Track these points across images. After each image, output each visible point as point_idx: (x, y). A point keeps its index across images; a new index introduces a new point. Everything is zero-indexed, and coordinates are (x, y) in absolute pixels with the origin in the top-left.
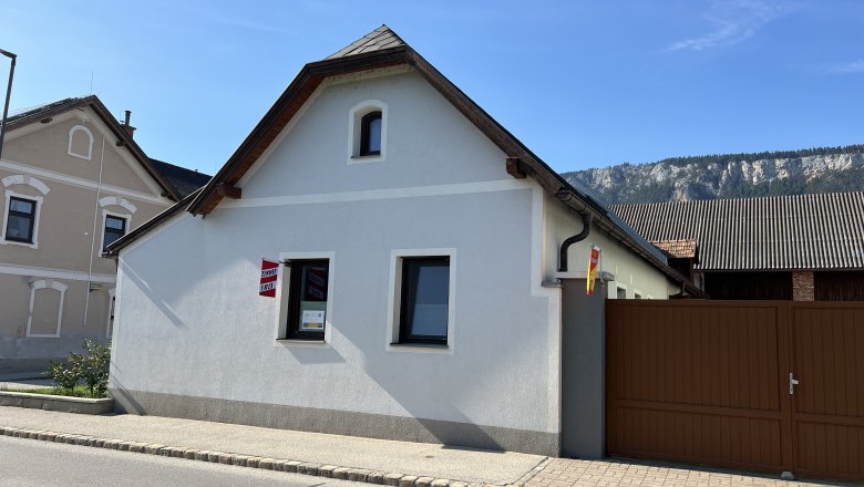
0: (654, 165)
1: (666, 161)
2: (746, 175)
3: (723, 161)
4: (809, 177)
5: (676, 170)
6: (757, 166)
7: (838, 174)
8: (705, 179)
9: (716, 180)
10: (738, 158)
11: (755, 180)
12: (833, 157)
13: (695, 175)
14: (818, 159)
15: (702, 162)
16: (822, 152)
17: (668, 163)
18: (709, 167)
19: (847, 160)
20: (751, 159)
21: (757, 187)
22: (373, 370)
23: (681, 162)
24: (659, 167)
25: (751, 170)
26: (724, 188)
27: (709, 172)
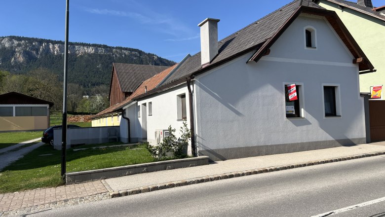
0: (3, 38)
1: (10, 37)
2: (52, 50)
3: (41, 41)
4: (78, 54)
5: (16, 42)
6: (56, 46)
7: (89, 55)
8: (32, 49)
9: (37, 50)
10: (48, 42)
11: (55, 53)
12: (87, 48)
13: (26, 47)
14: (82, 47)
15: (31, 40)
16: (84, 45)
17: (11, 38)
18: (34, 44)
19: (93, 49)
20: (54, 43)
21: (57, 56)
22: (322, 126)
23: (19, 39)
24: (7, 39)
25: (54, 48)
26: (41, 55)
27: (33, 46)
